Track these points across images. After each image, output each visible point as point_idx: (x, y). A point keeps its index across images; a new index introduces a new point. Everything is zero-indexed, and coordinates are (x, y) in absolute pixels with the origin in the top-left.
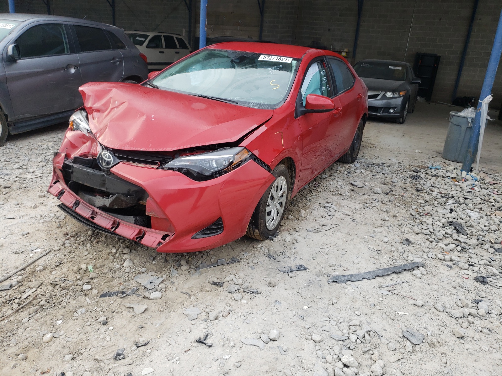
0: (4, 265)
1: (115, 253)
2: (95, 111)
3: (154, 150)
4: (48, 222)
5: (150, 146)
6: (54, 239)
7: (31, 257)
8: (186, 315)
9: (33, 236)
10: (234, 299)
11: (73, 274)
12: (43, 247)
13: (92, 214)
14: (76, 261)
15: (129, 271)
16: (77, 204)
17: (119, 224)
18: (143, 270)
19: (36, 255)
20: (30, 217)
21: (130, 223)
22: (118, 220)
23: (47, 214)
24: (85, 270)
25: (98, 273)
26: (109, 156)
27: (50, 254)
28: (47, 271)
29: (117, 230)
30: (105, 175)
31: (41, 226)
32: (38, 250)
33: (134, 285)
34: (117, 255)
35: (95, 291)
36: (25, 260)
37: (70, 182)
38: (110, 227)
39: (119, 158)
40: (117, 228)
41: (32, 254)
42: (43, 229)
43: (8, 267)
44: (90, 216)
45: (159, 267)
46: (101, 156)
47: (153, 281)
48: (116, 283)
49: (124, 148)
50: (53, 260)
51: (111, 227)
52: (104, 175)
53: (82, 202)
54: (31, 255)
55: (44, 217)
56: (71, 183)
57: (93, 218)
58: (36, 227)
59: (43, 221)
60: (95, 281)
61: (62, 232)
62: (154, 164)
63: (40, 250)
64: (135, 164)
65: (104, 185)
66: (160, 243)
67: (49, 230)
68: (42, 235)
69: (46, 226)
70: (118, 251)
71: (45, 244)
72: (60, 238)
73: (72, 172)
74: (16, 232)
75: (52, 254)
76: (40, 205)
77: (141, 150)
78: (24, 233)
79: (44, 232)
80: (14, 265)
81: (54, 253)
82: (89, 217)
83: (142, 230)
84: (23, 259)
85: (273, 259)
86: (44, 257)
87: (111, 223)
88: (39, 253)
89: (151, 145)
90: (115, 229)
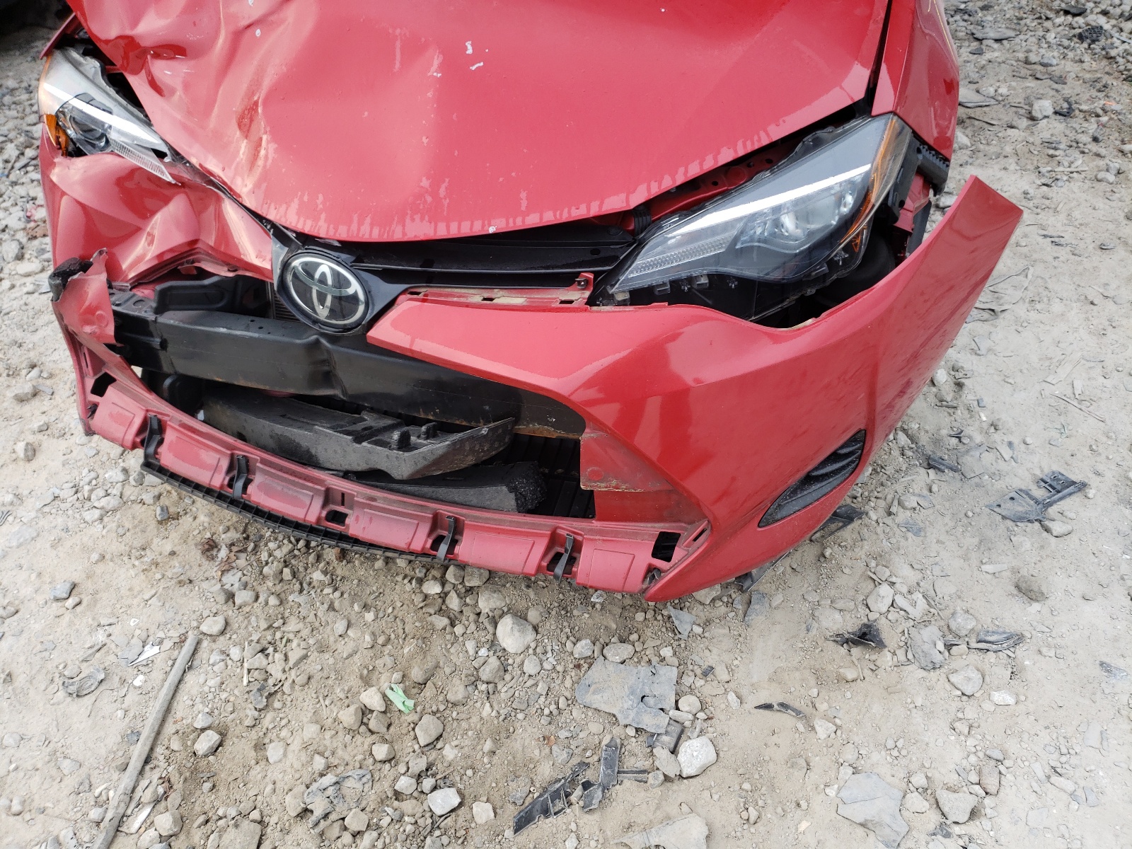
0: (66, 765)
1: (444, 596)
2: (157, 56)
3: (549, 218)
4: (114, 510)
5: (524, 204)
6: (181, 583)
7: (143, 692)
8: (862, 825)
9: (96, 592)
10: (959, 693)
11: (348, 737)
12: (161, 635)
13: (326, 503)
14: (325, 674)
15: (539, 668)
16: (240, 469)
17: (458, 528)
18: (583, 648)
19: (157, 675)
20: (39, 505)
21: (498, 510)
22: (446, 510)
23: (93, 475)
24: (383, 710)
25: (434, 708)
26: (337, 275)
27: (203, 654)
28: (240, 748)
29: (457, 549)
30: (323, 341)
31: (100, 536)
32: (150, 651)
33: (595, 727)
34: (454, 602)
35: (482, 811)
36: (131, 714)
37: (168, 382)
38: (429, 545)
39: (388, 276)
40: (454, 542)
41: (141, 677)
42: (116, 547)
43: (84, 771)
44: (324, 514)
45: (620, 611)
46: (295, 276)
47: (647, 692)
48: (526, 737)
49: (404, 234)
50: (229, 685)
51: (430, 542)
52: (317, 342)
53: (263, 461)
54: (137, 682)
55: (91, 491)
56: (172, 385)
57: (338, 518)
58: (85, 549)
59: (97, 513)
60: (449, 753)
61: (191, 542)
62: (566, 281)
63: (156, 649)
64: (475, 295)
65: (328, 378)
66: (651, 572)
67: (137, 544)
68: (126, 576)
69: (121, 531)
70: (448, 588)
71: (159, 617)
72: (196, 569)
73: (164, 345)
74: (27, 591)
75: (209, 653)
76: (40, 436)
77: (492, 230)
78: (62, 591)
79: (126, 559)
80: (103, 752)
81: (214, 646)
82: (319, 519)
83: (559, 531)
84: (120, 713)
85: (951, 474)
86: (190, 678)
87: (425, 529)
88: (159, 662)
89: (523, 195)
90: (451, 550)
